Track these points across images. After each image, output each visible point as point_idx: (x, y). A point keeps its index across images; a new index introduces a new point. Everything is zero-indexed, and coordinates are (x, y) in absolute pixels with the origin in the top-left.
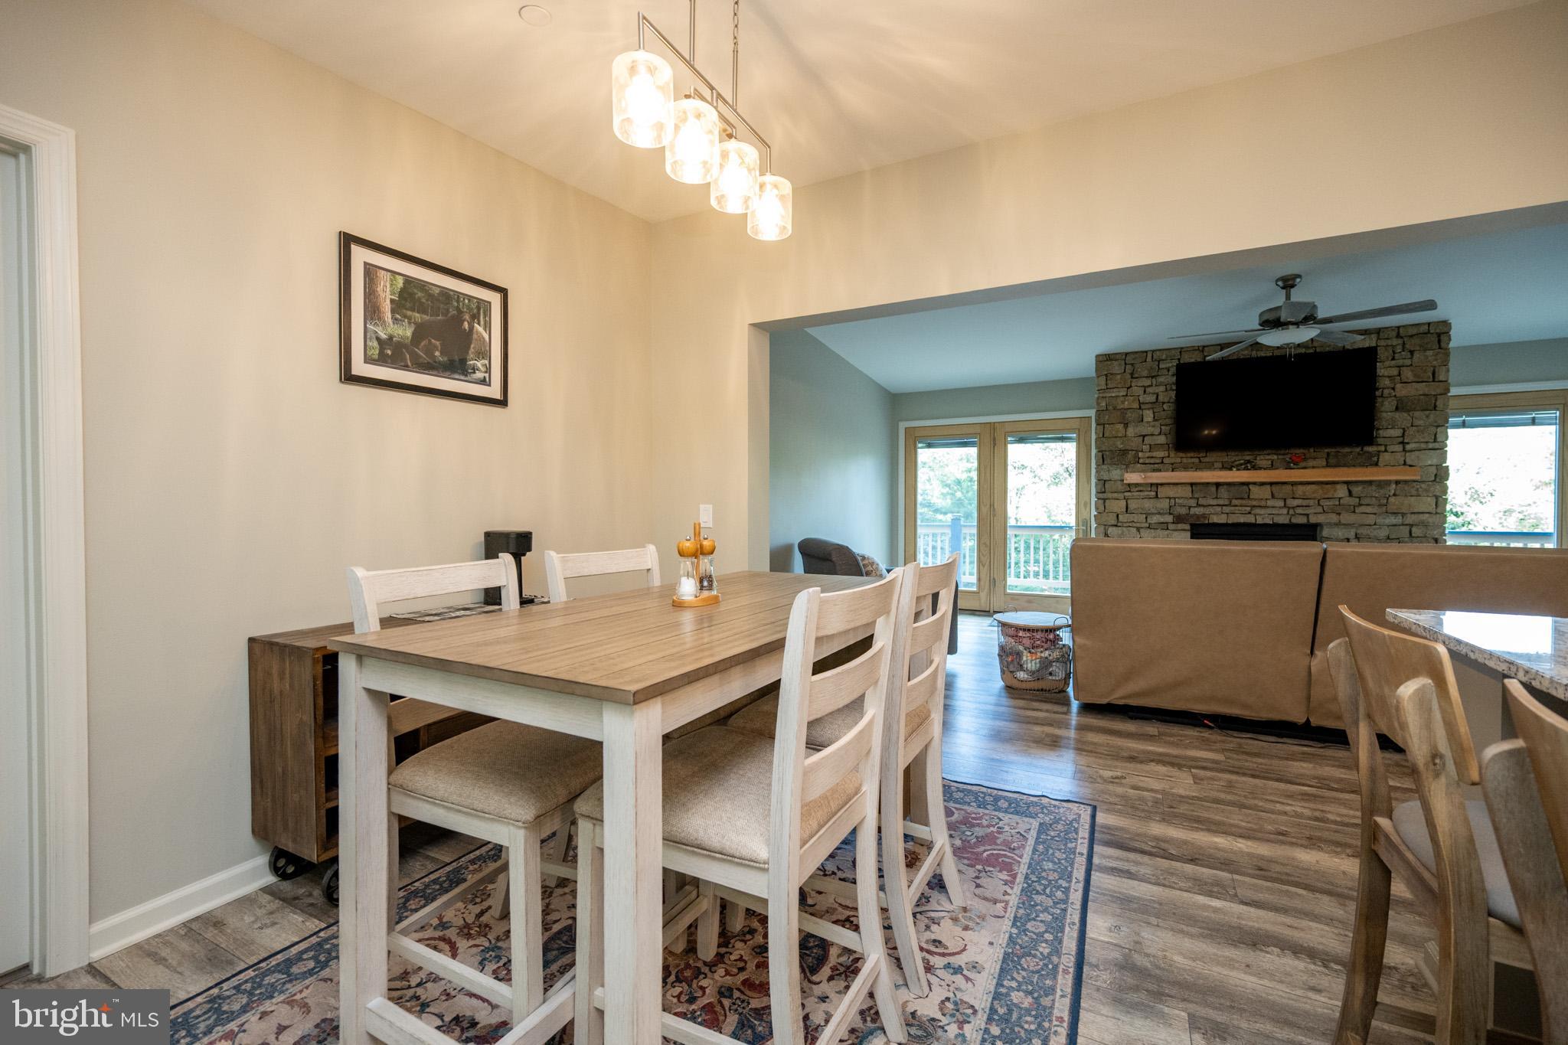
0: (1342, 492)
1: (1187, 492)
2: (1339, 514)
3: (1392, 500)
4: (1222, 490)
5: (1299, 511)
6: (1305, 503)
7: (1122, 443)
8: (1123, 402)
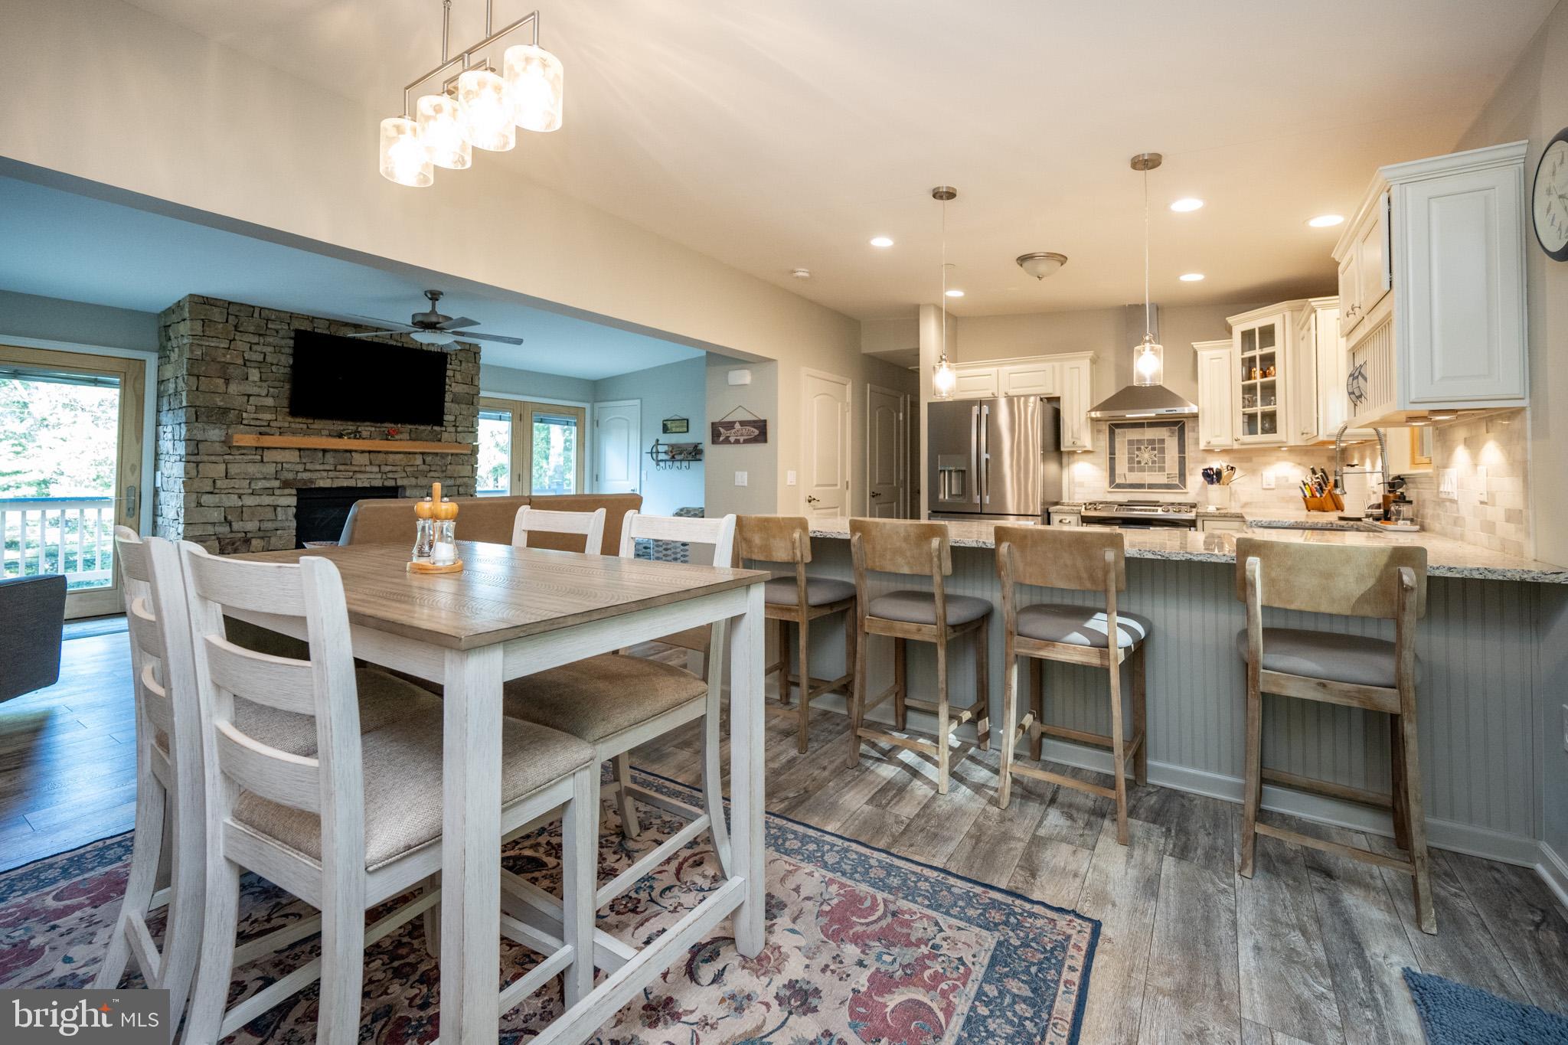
0: (419, 460)
1: (294, 456)
2: (417, 478)
3: (449, 467)
4: (328, 455)
5: (390, 475)
6: (394, 469)
7: (222, 400)
8: (225, 356)
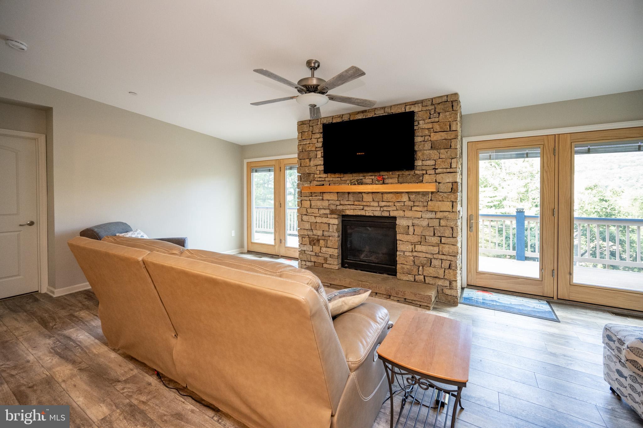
0: (405, 198)
1: (334, 197)
2: (404, 211)
3: (430, 203)
4: (350, 196)
5: (385, 209)
6: (388, 204)
7: (308, 170)
8: (308, 147)
